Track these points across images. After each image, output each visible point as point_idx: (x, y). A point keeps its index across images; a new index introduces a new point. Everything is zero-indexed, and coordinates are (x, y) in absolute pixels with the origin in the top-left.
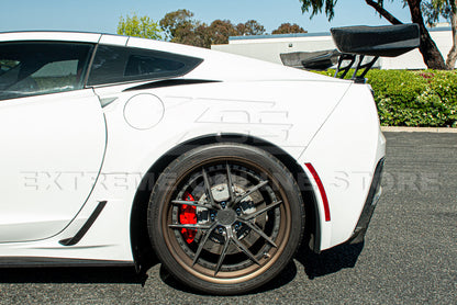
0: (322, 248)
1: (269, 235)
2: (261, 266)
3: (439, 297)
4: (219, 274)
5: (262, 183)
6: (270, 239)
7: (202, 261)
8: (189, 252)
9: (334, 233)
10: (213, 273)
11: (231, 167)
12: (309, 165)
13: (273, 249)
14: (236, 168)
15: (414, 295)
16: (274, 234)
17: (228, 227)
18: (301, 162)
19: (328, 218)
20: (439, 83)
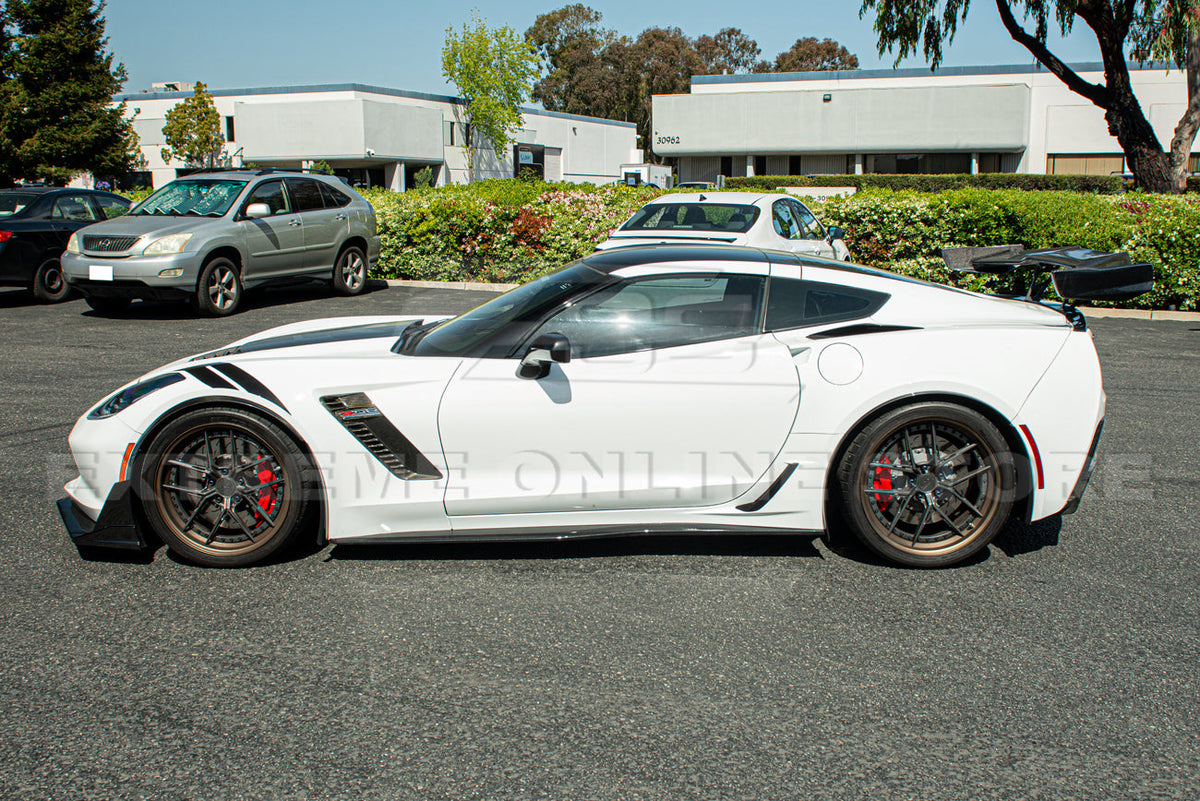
0: (1033, 519)
1: (973, 504)
2: (964, 538)
3: (1162, 575)
4: (917, 545)
5: (969, 447)
6: (975, 508)
7: (898, 531)
8: (885, 521)
9: (1046, 503)
10: (910, 543)
11: (936, 427)
12: (1024, 428)
13: (978, 520)
14: (941, 428)
15: (1134, 572)
16: (979, 502)
17: (929, 494)
18: (1016, 424)
19: (1041, 486)
20: (1157, 225)
